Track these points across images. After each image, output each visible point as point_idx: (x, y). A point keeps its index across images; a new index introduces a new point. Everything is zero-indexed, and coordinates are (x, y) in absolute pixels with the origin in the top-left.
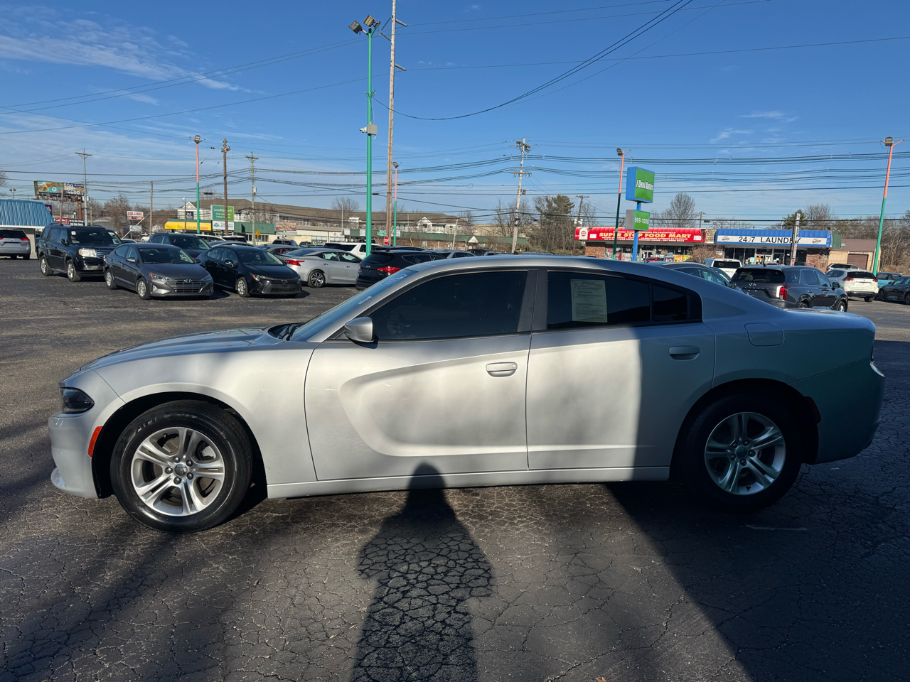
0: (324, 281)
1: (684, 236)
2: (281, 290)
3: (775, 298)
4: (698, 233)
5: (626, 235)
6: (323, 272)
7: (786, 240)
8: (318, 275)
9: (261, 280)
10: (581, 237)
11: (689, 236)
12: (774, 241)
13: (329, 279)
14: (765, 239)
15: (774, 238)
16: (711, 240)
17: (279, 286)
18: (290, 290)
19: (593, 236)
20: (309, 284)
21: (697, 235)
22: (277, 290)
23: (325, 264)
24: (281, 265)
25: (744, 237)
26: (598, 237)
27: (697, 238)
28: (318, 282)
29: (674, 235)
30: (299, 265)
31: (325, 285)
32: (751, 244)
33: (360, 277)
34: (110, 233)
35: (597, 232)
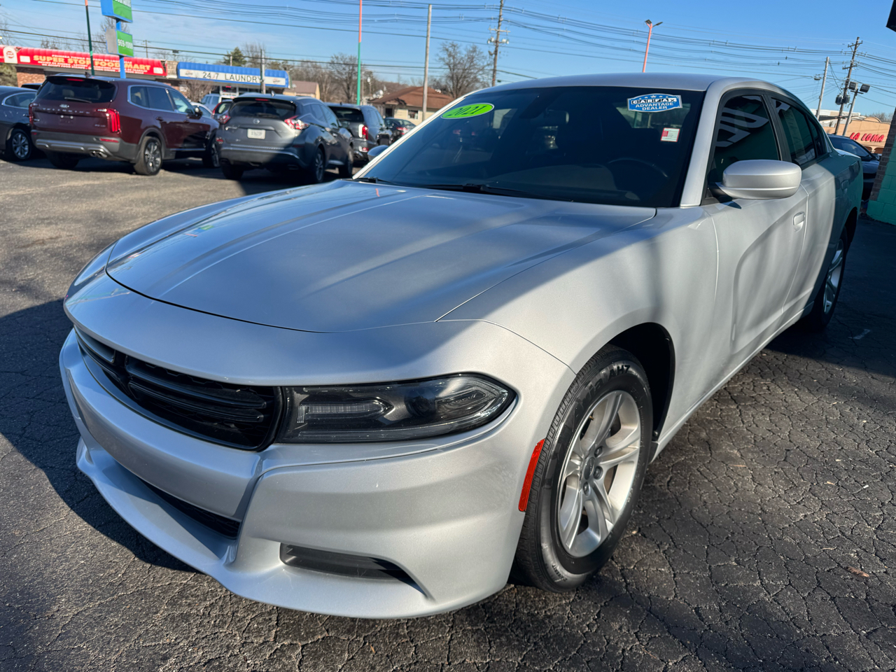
1: (142, 67)
3: (359, 137)
4: (158, 65)
5: (70, 61)
7: (249, 79)
10: (7, 60)
11: (148, 67)
12: (238, 78)
14: (229, 76)
15: (238, 75)
16: (173, 74)
19: (26, 59)
21: (157, 66)
25: (208, 73)
26: (33, 61)
27: (158, 71)
29: (131, 66)
32: (216, 81)
35: (31, 54)
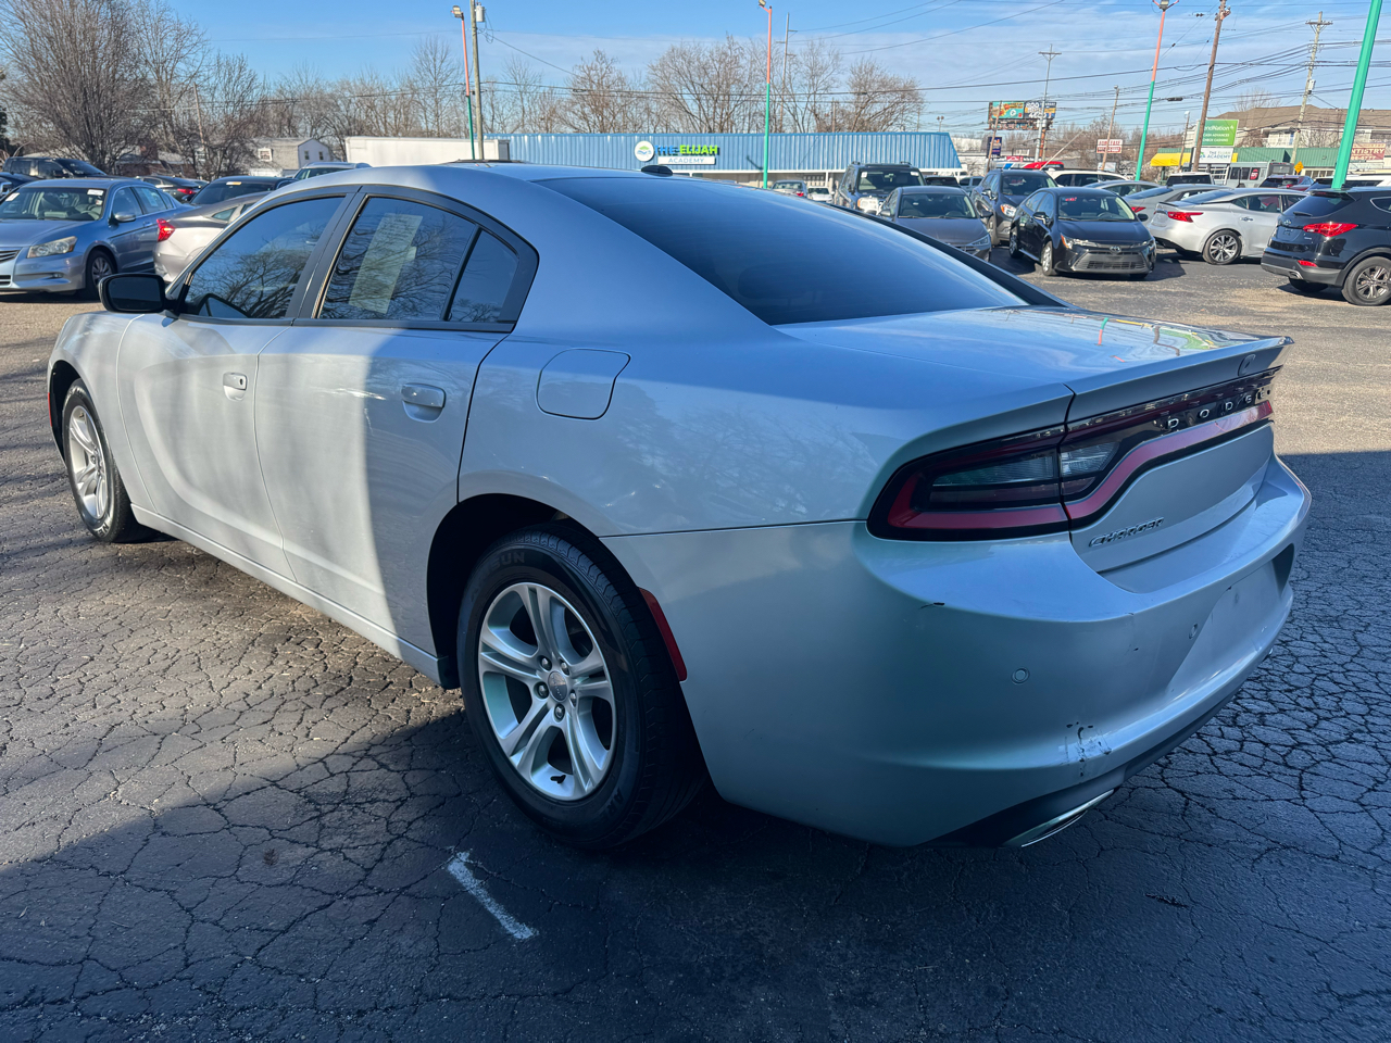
0: (1239, 251)
2: (1107, 265)
6: (1239, 234)
8: (1227, 239)
9: (1075, 246)
13: (1250, 247)
17: (1104, 258)
18: (1125, 265)
20: (1205, 257)
22: (1099, 264)
23: (1246, 219)
24: (1131, 221)
28: (1225, 254)
30: (1191, 221)
31: (1238, 260)
33: (1274, 245)
34: (913, 173)
